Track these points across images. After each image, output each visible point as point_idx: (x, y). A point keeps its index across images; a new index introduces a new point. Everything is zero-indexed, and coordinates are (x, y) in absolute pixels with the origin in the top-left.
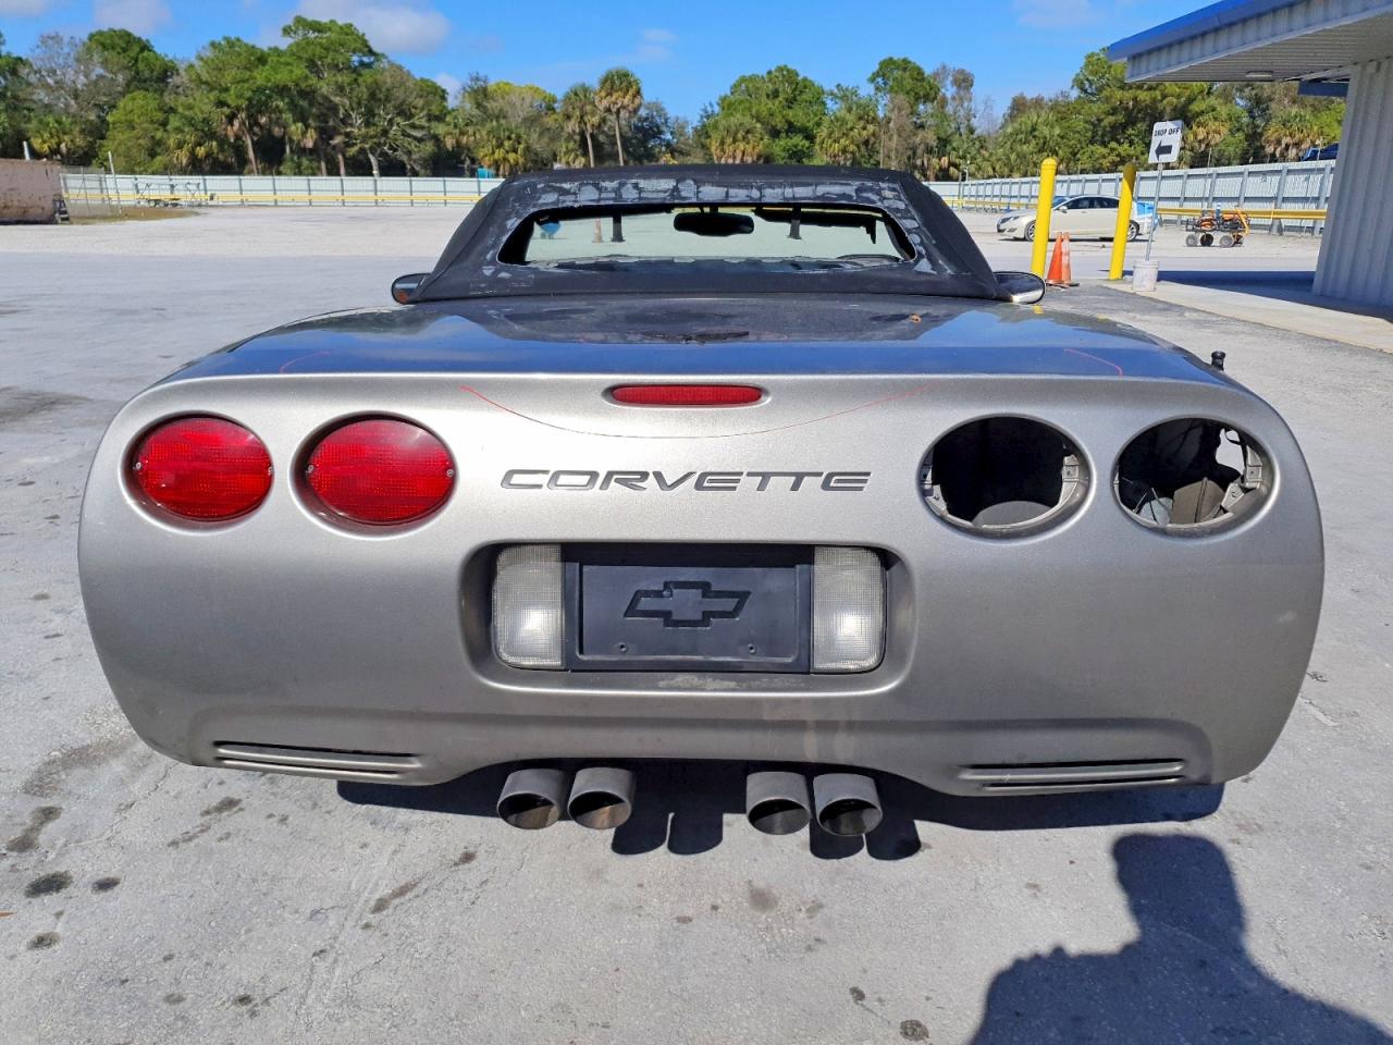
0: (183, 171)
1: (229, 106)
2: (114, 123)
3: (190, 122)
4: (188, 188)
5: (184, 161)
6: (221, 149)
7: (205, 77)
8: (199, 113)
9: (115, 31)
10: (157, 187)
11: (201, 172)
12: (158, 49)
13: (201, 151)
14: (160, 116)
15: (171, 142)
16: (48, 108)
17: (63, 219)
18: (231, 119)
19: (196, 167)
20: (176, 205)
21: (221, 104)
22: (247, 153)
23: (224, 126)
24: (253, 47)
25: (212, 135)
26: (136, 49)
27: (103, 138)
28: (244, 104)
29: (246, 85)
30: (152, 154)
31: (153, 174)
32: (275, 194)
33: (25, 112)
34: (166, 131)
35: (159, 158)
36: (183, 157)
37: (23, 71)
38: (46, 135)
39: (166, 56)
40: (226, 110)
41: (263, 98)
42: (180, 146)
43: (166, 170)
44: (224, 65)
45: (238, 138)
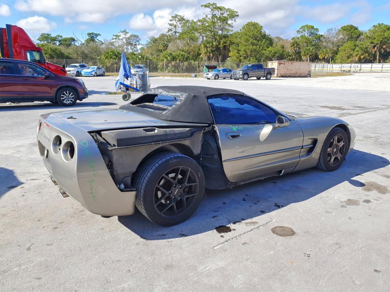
0: (356, 63)
1: (374, 43)
2: (340, 50)
3: (361, 49)
4: (355, 67)
5: (357, 60)
6: (369, 56)
7: (369, 35)
8: (364, 46)
9: (348, 25)
10: (346, 67)
11: (361, 63)
12: (360, 29)
13: (362, 57)
14: (353, 47)
15: (354, 55)
16: (325, 47)
17: (309, 76)
18: (374, 47)
19: (360, 61)
20: (350, 72)
21: (372, 43)
22: (377, 57)
23: (371, 49)
24: (387, 25)
25: (367, 52)
26: (353, 29)
27: (337, 54)
28: (379, 42)
29: (381, 37)
30: (348, 58)
31: (347, 63)
32: (371, 69)
33: (320, 49)
34: (354, 51)
35: (350, 59)
36: (357, 59)
37: (322, 39)
38: (323, 54)
39: (361, 30)
40: (373, 45)
41: (386, 40)
42: (356, 56)
43: (351, 62)
44: (376, 32)
45: (375, 52)
